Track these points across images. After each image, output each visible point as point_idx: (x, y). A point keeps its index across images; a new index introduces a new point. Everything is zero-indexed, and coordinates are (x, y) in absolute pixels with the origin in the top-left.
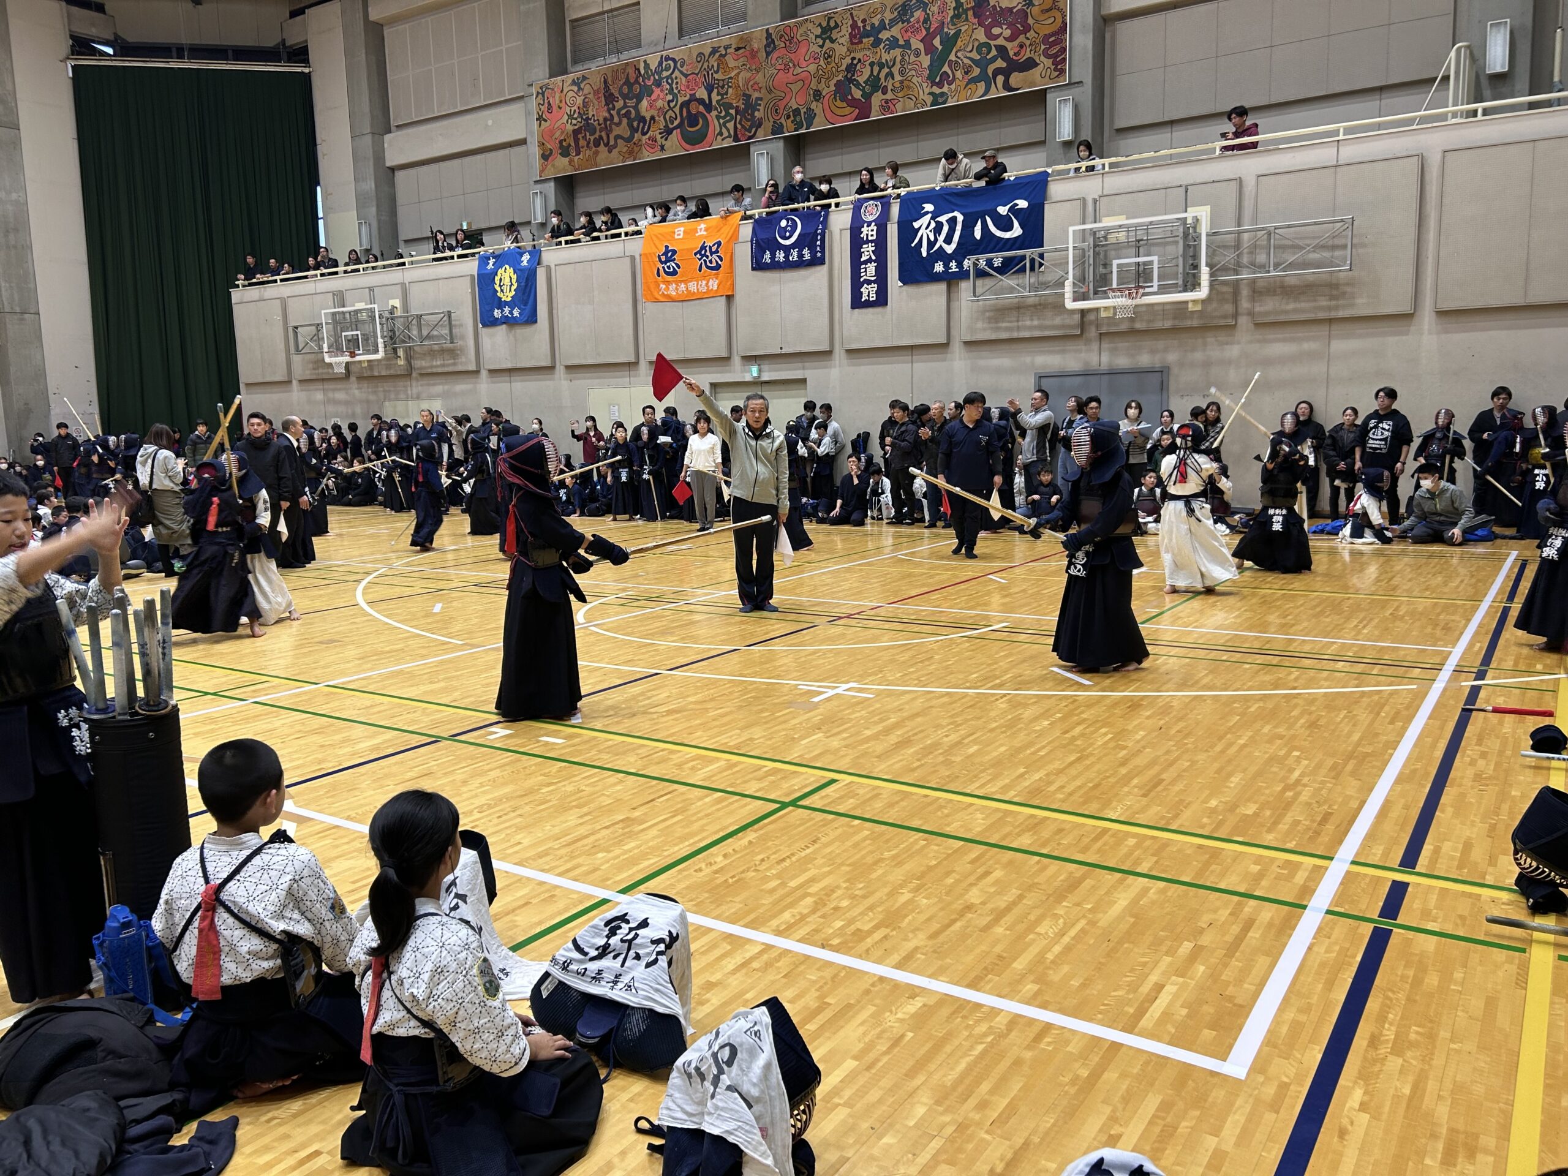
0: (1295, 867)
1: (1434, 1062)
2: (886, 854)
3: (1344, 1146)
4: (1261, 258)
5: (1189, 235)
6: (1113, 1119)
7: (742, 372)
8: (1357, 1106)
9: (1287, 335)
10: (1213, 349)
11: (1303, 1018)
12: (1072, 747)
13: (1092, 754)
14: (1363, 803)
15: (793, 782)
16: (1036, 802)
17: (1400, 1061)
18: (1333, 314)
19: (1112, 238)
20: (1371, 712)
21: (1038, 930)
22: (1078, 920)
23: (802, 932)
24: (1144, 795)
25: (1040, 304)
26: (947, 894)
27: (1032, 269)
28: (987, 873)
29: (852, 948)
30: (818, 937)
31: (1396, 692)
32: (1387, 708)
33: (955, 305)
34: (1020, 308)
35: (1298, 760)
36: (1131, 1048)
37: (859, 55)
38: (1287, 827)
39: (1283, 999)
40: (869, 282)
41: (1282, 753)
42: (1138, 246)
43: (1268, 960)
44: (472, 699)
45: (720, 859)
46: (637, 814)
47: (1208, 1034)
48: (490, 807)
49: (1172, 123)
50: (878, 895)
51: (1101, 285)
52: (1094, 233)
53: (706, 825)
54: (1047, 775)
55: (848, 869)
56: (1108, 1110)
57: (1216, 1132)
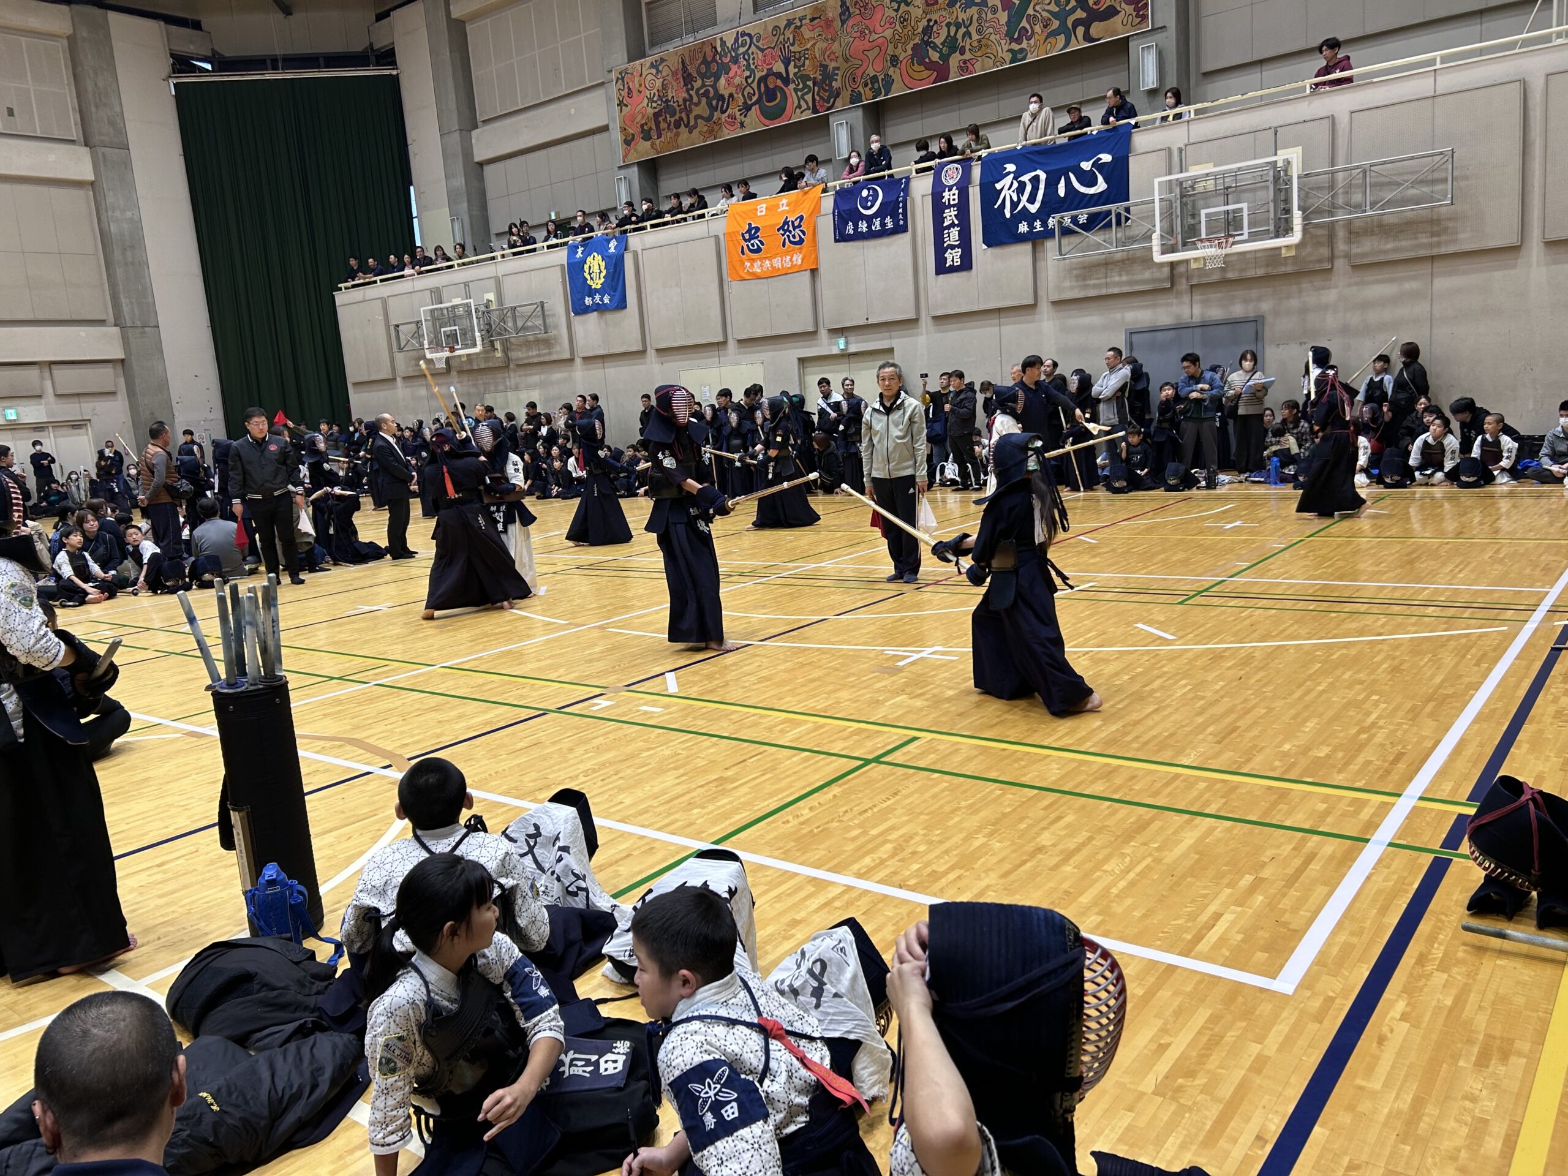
0: (1362, 804)
1: (1479, 977)
2: (963, 804)
3: (1382, 1051)
4: (1357, 198)
5: (1280, 179)
6: (1164, 1030)
7: (830, 345)
8: (1398, 1016)
9: (1387, 276)
10: (1311, 295)
11: (1355, 940)
12: (1151, 700)
13: (1169, 705)
14: (1437, 743)
15: (878, 740)
16: (1111, 752)
17: (1445, 976)
18: (1435, 251)
19: (1200, 187)
20: (1456, 655)
21: (1105, 867)
22: (1144, 858)
23: (881, 875)
24: (1219, 742)
25: (1128, 259)
26: (1019, 838)
27: (1119, 223)
28: (1059, 818)
29: (928, 888)
30: (897, 879)
31: (1486, 634)
32: (1474, 650)
33: (1041, 265)
34: (1107, 264)
35: (1376, 704)
36: (1186, 969)
37: (935, 17)
38: (1357, 767)
39: (1338, 924)
40: (952, 247)
41: (1360, 697)
42: (1226, 193)
43: (1327, 889)
44: (576, 674)
45: (806, 811)
46: (729, 773)
47: (1261, 956)
48: (594, 771)
49: (1261, 62)
50: (955, 840)
51: (1190, 236)
52: (1180, 183)
53: (794, 781)
54: (1124, 726)
55: (927, 817)
56: (1159, 1023)
57: (1260, 1040)
